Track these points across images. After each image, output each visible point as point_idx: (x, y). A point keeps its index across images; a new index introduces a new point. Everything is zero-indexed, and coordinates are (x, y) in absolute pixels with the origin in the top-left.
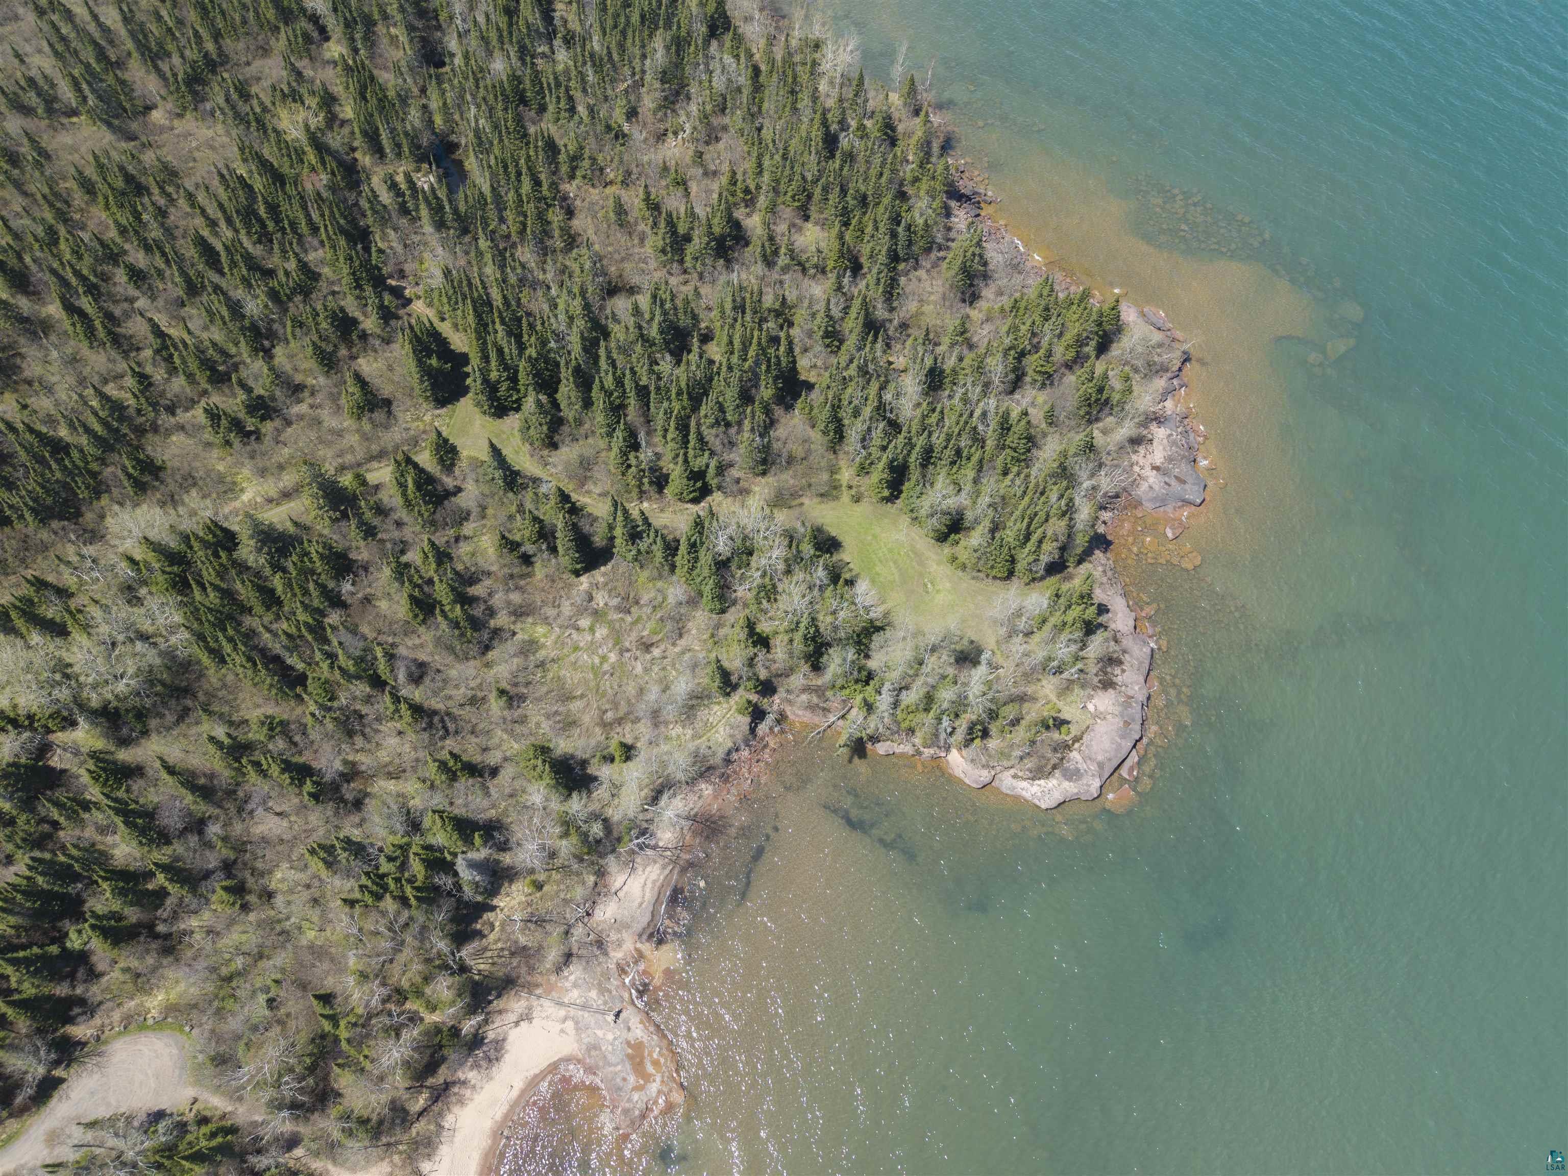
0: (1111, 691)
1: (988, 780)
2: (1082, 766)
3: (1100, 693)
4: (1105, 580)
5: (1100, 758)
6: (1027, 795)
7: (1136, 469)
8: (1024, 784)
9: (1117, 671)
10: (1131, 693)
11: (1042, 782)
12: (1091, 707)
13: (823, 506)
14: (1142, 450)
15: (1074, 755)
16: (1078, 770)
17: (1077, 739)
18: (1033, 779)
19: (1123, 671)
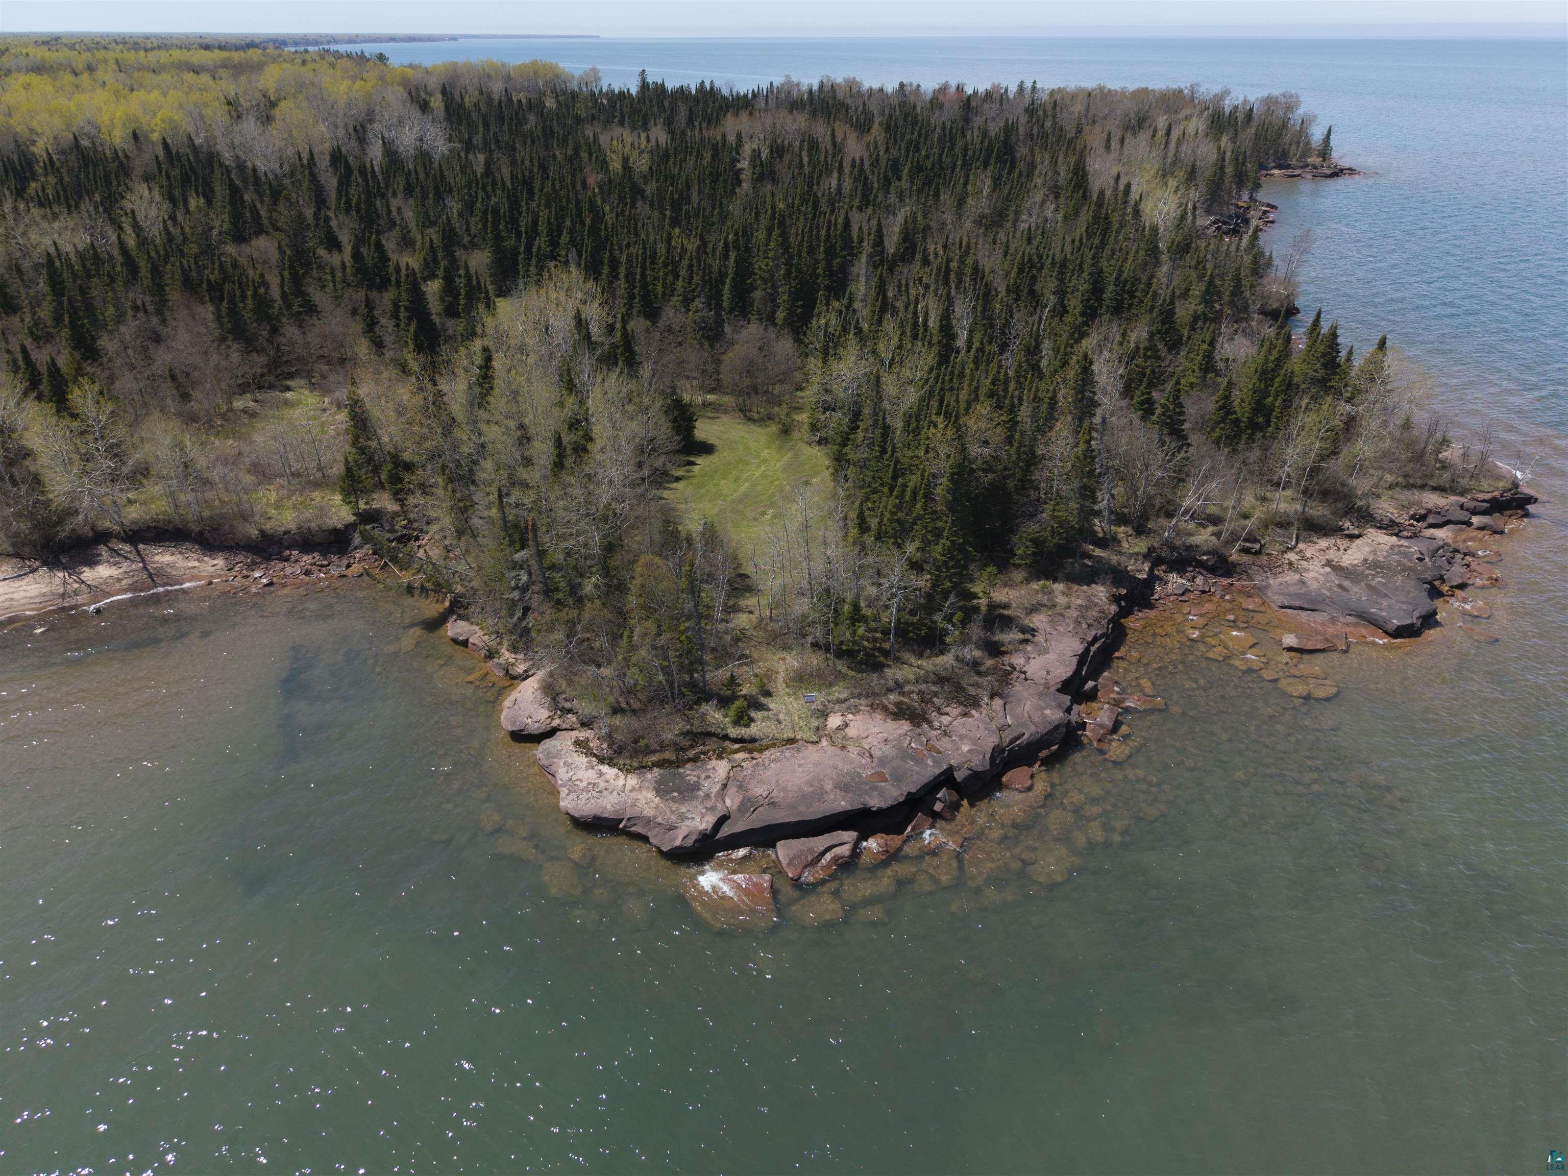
0: (905, 726)
1: (534, 728)
2: (711, 787)
3: (878, 716)
4: (1074, 613)
5: (759, 790)
6: (562, 774)
7: (1292, 556)
8: (583, 760)
9: (954, 710)
10: (944, 744)
11: (610, 772)
12: (834, 721)
13: (739, 427)
14: (1323, 543)
15: (721, 768)
16: (696, 787)
17: (749, 744)
18: (601, 760)
19: (965, 715)
